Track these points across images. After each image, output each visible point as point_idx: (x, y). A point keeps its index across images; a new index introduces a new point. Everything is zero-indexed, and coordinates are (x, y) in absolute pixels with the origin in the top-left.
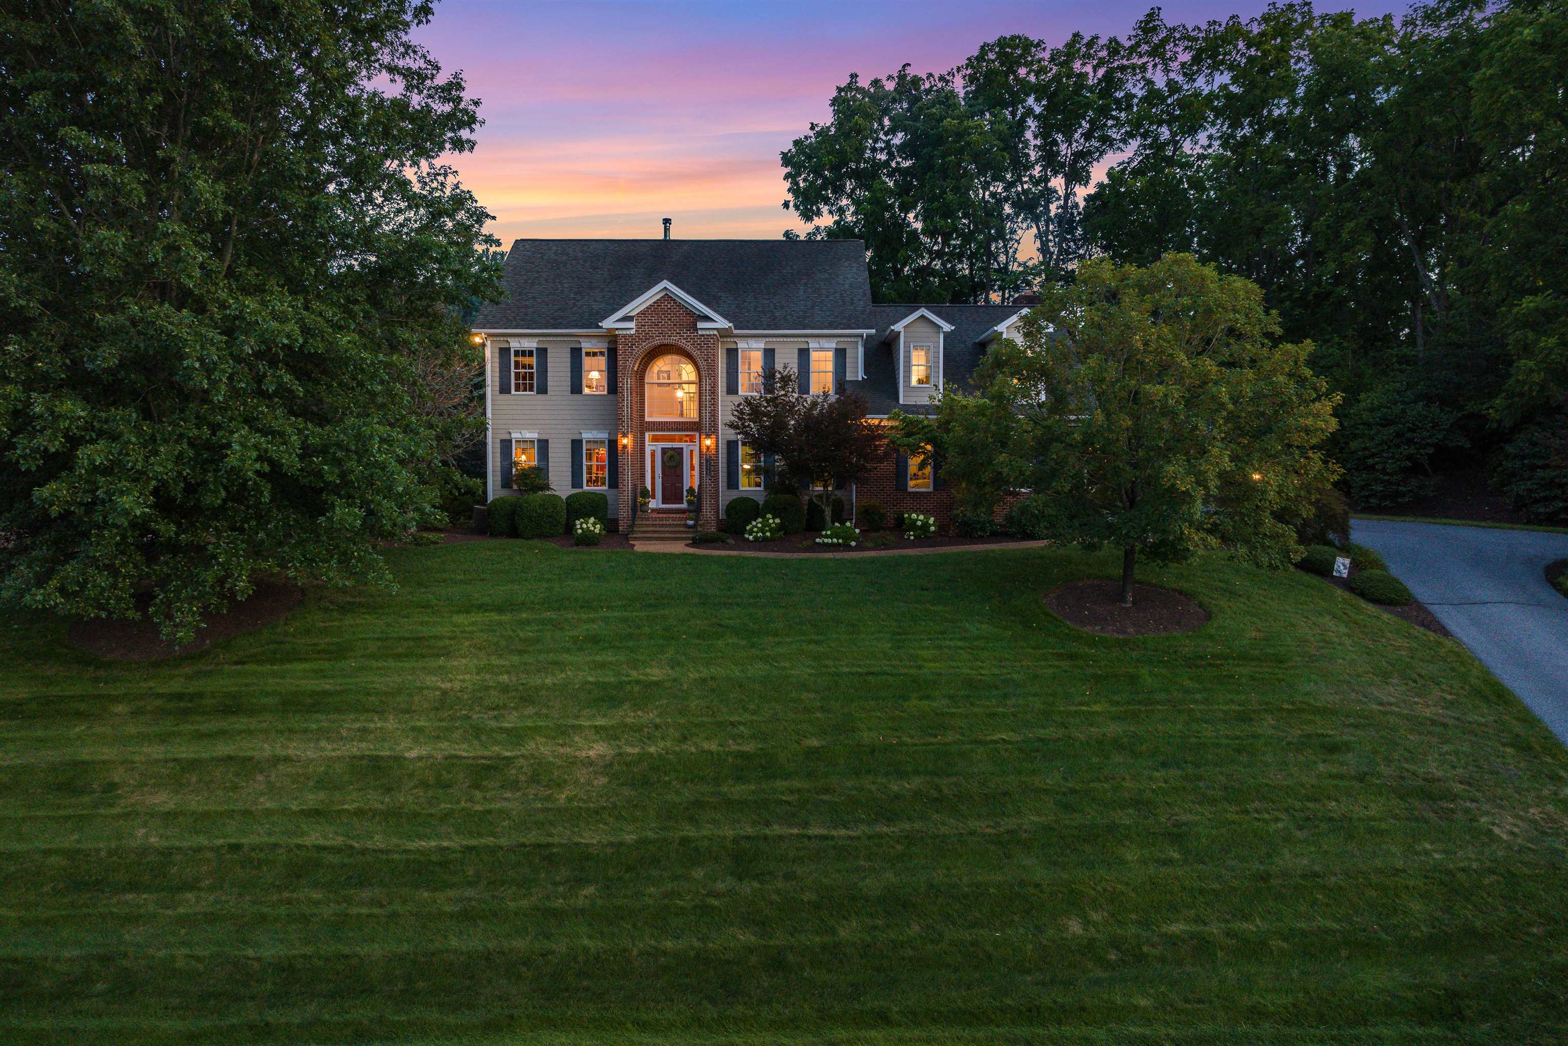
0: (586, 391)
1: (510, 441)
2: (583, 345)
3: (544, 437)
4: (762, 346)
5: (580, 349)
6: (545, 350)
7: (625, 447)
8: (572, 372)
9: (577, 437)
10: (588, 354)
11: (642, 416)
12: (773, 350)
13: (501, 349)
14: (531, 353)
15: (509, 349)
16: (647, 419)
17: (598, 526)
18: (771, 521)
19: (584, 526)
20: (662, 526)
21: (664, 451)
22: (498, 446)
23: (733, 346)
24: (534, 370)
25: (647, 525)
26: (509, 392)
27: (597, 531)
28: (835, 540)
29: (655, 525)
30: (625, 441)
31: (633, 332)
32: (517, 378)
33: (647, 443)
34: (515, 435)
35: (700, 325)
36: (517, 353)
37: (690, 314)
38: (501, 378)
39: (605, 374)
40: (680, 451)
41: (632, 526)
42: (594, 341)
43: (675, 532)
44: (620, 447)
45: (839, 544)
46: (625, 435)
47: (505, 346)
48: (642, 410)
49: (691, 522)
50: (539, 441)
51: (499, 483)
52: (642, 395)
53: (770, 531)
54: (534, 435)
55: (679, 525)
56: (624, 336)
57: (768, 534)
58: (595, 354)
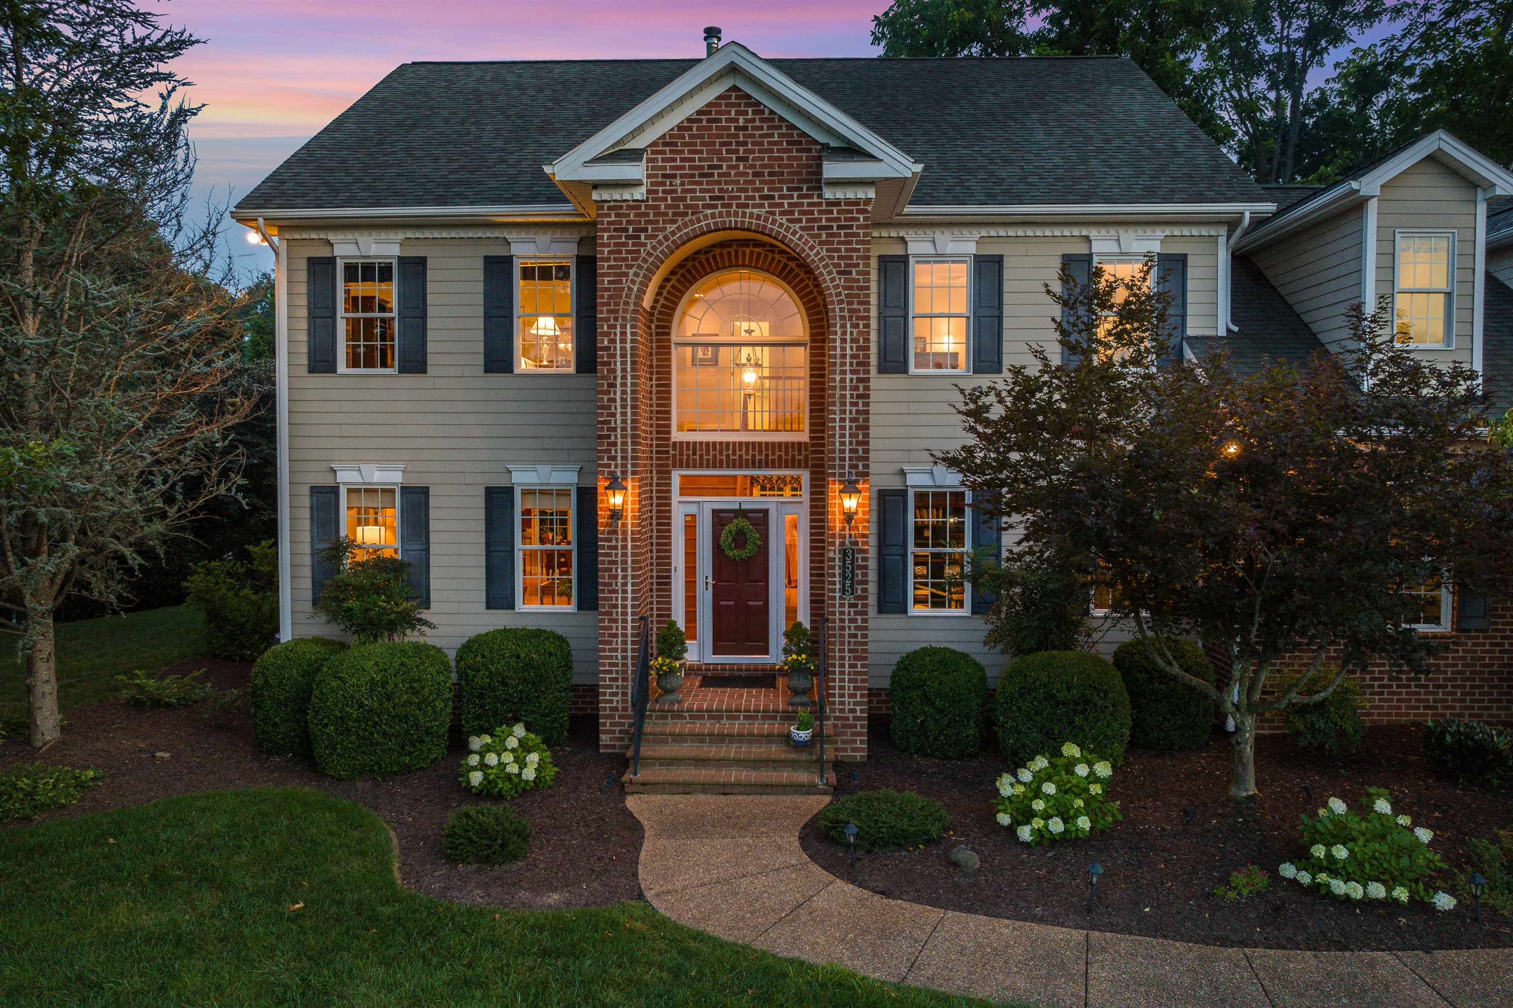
0: (524, 365)
1: (334, 490)
2: (516, 249)
3: (416, 481)
4: (971, 248)
5: (508, 260)
6: (421, 262)
7: (616, 515)
8: (487, 317)
9: (500, 481)
10: (528, 274)
11: (664, 430)
12: (998, 260)
13: (312, 262)
14: (385, 273)
15: (332, 261)
16: (676, 436)
17: (534, 758)
18: (1082, 770)
19: (492, 759)
20: (720, 738)
21: (720, 518)
22: (306, 502)
23: (896, 250)
24: (395, 314)
25: (679, 738)
26: (331, 368)
27: (529, 774)
28: (1377, 890)
29: (699, 738)
30: (617, 500)
31: (639, 193)
32: (353, 335)
33: (676, 496)
34: (347, 477)
35: (832, 169)
36: (351, 272)
37: (802, 141)
38: (312, 332)
39: (570, 323)
40: (760, 519)
41: (636, 736)
42: (543, 238)
43: (758, 763)
44: (603, 517)
45: (1391, 904)
46: (615, 485)
47: (323, 252)
48: (665, 414)
49: (803, 735)
50: (406, 490)
51: (308, 595)
52: (662, 373)
53: (1088, 810)
54: (394, 477)
55: (768, 738)
56: (616, 207)
57: (1084, 823)
58: (545, 274)
